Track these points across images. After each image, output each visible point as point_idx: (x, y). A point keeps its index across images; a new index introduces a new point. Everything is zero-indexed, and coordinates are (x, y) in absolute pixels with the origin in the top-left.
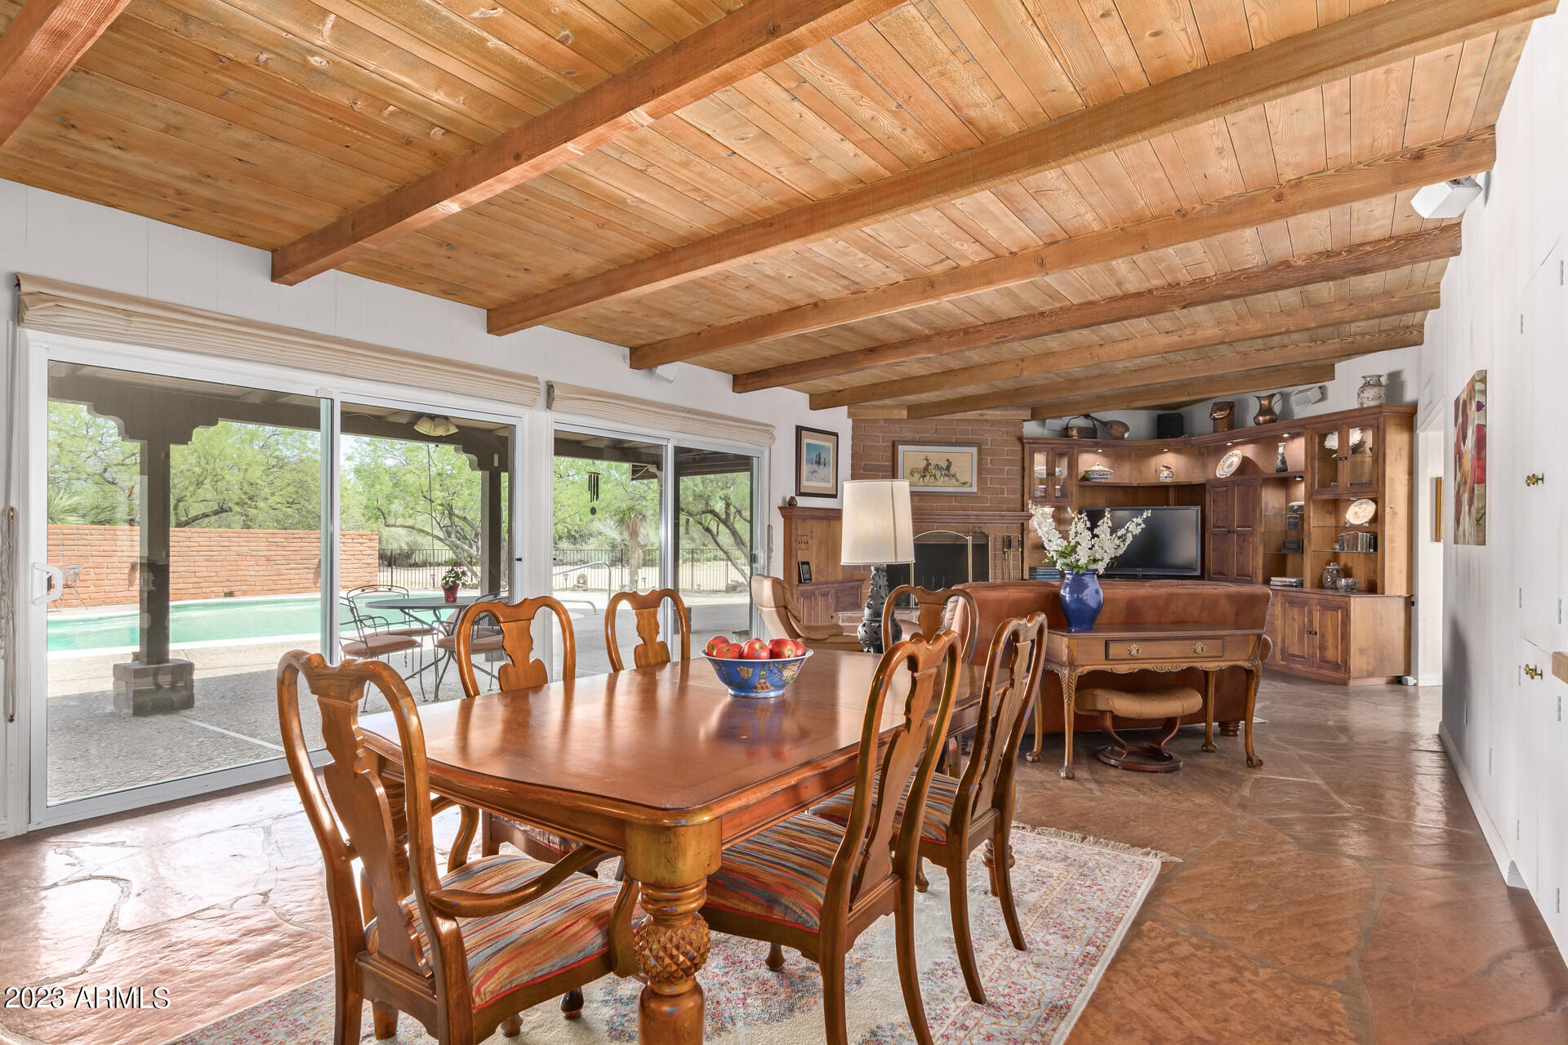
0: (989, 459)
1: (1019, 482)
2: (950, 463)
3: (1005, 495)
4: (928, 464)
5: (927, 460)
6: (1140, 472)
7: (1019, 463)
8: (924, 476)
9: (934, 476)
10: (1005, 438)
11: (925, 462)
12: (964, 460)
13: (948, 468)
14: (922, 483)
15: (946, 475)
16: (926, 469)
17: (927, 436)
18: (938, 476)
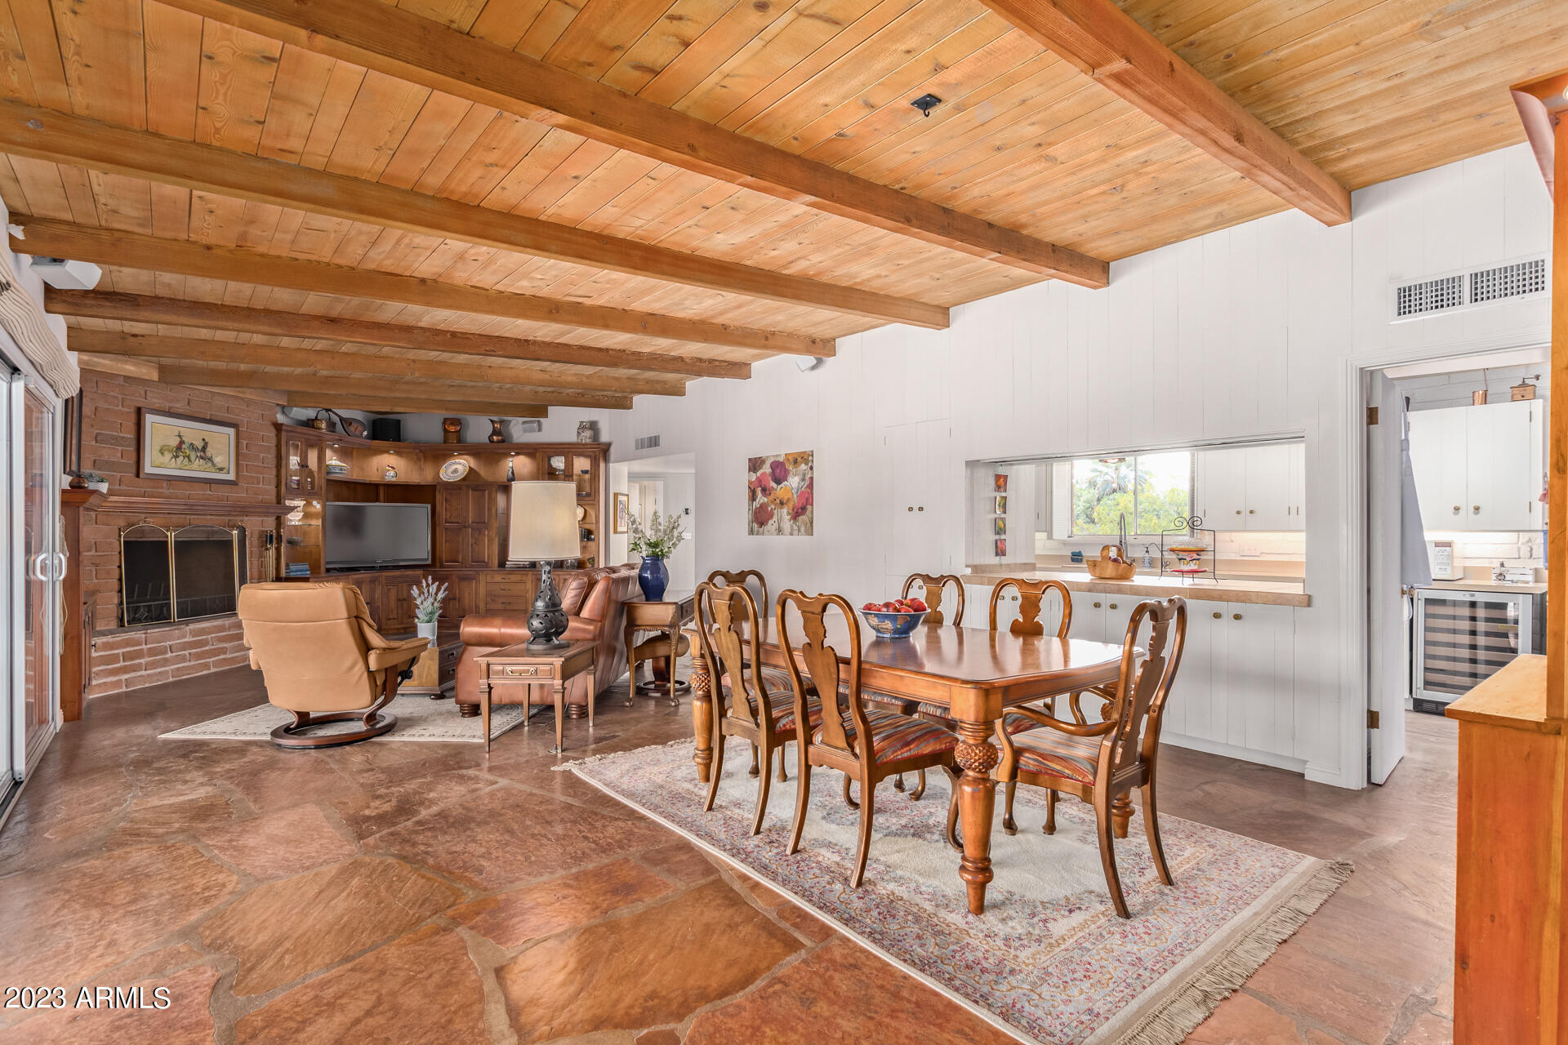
0: (245, 442)
1: (274, 472)
2: (206, 443)
3: (261, 485)
4: (182, 442)
5: (180, 436)
6: (363, 469)
7: (274, 451)
8: (176, 457)
9: (189, 457)
10: (261, 421)
11: (178, 439)
12: (221, 441)
13: (204, 449)
14: (173, 465)
15: (202, 458)
16: (179, 448)
17: (180, 406)
18: (193, 458)
